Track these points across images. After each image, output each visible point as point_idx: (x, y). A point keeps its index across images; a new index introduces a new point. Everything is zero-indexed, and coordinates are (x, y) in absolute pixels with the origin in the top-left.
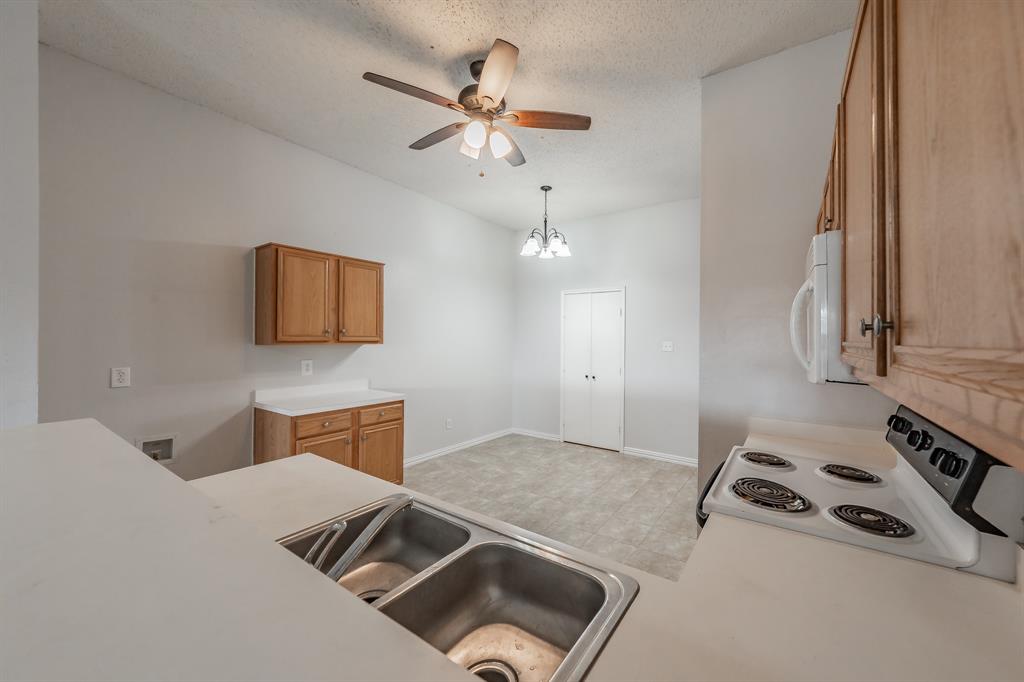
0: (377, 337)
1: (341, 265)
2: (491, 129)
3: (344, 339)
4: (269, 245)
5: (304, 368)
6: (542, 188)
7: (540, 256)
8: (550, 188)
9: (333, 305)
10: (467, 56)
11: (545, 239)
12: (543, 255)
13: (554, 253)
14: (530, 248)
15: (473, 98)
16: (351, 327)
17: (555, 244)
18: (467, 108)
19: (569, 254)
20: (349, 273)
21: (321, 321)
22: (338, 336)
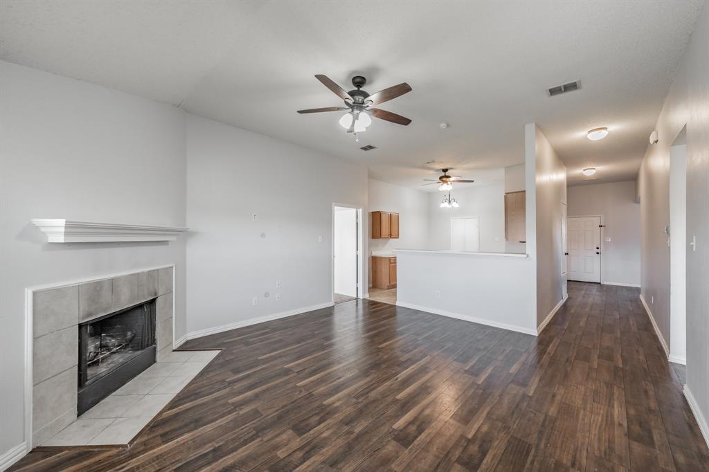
0: (397, 237)
1: (391, 215)
9: (390, 227)
12: (449, 207)
13: (453, 206)
14: (445, 205)
19: (459, 207)
20: (393, 217)
22: (391, 236)
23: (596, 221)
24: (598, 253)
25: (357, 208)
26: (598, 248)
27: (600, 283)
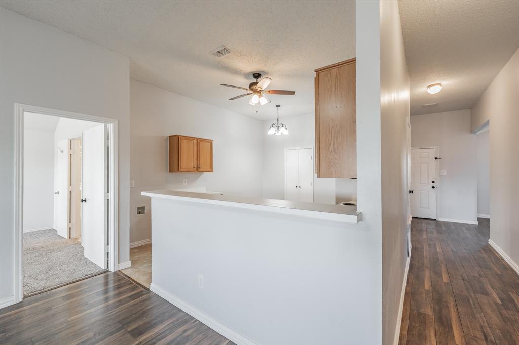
0: (210, 170)
1: (198, 141)
2: (261, 96)
3: (201, 170)
4: (176, 135)
5: (184, 182)
6: (276, 106)
7: (276, 134)
8: (280, 106)
9: (196, 157)
10: (252, 72)
11: (278, 128)
12: (277, 134)
13: (281, 133)
14: (272, 131)
15: (254, 87)
16: (202, 166)
17: (282, 130)
18: (252, 90)
19: (288, 133)
20: (202, 144)
21: (192, 164)
22: (198, 169)
23: (432, 153)
24: (433, 187)
25: (106, 123)
26: (433, 182)
27: (435, 219)
